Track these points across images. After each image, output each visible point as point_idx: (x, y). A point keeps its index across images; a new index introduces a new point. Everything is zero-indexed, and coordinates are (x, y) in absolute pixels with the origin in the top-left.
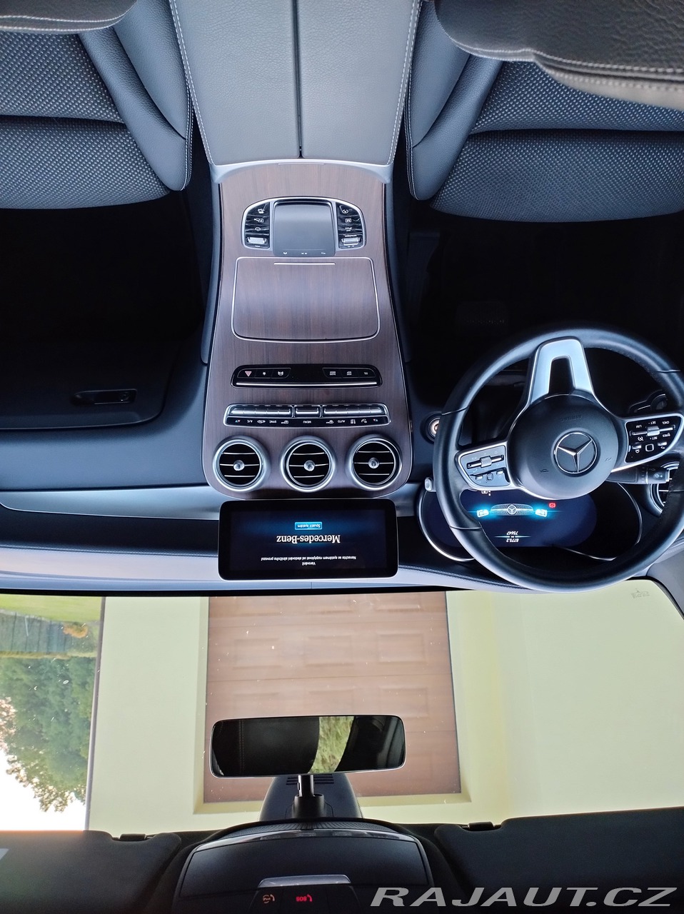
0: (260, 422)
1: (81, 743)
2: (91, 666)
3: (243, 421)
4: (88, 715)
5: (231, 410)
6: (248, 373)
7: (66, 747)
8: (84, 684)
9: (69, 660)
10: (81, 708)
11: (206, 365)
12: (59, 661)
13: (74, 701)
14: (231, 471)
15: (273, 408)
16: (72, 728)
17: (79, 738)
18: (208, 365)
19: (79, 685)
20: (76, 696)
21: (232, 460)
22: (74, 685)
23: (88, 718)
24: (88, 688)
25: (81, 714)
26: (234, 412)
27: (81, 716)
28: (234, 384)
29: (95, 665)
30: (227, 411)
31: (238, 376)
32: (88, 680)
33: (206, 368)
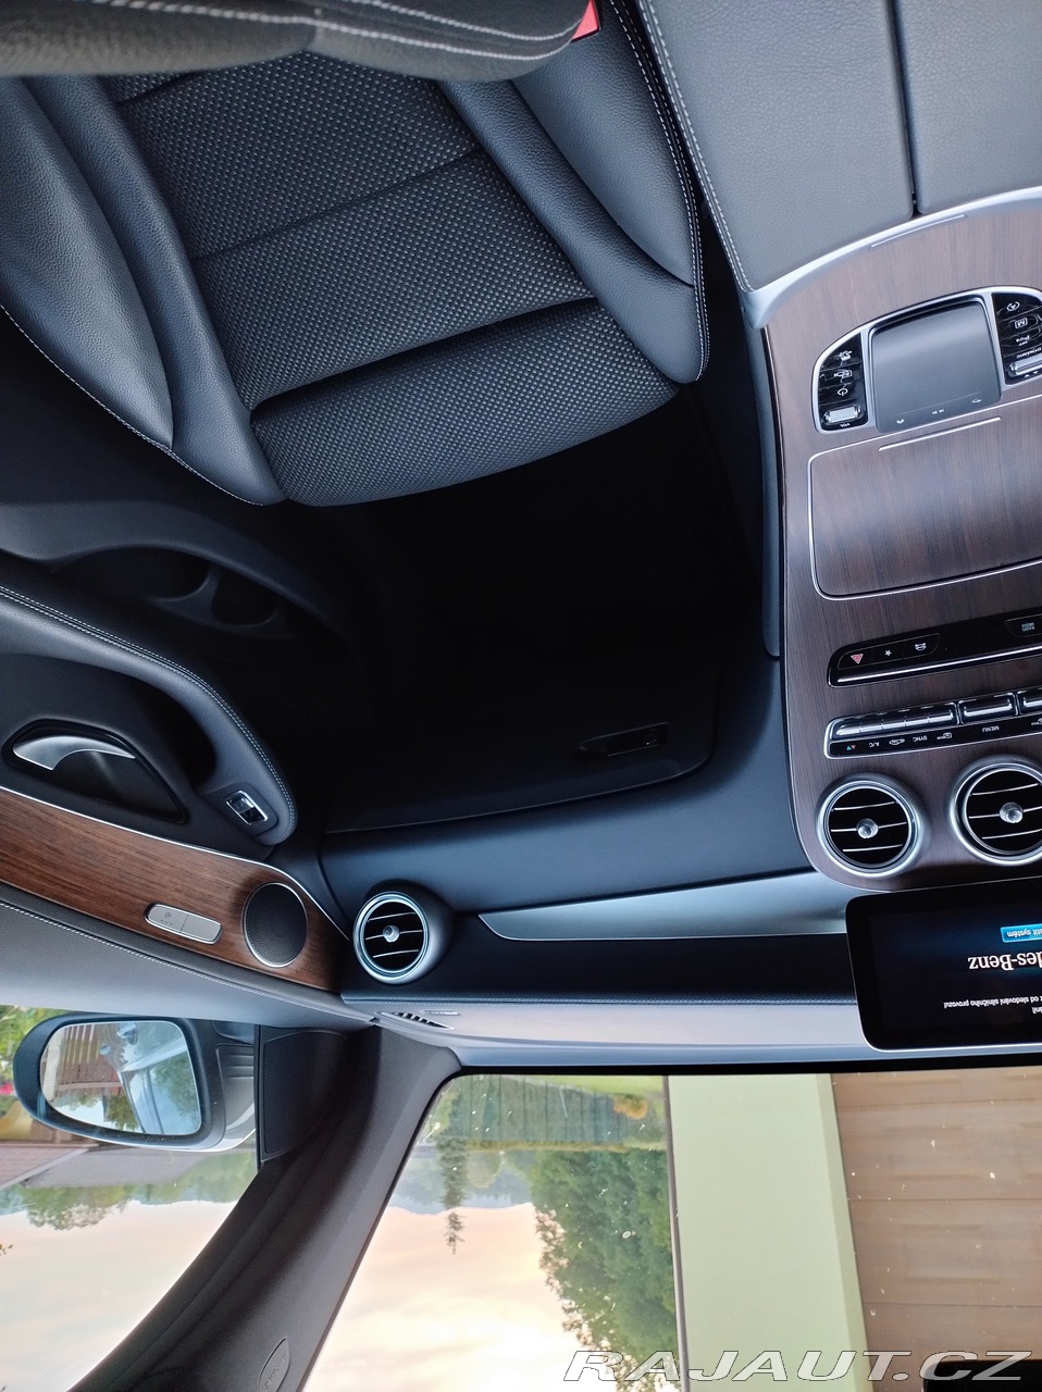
0: (894, 742)
1: (662, 1287)
2: (660, 1164)
3: (862, 746)
4: (667, 1241)
5: (835, 731)
6: (857, 658)
7: (642, 1292)
8: (654, 1193)
9: (628, 1154)
10: (655, 1230)
11: (776, 658)
12: (615, 1155)
13: (644, 1220)
14: (854, 840)
15: (916, 713)
16: (645, 1261)
17: (658, 1278)
18: (781, 659)
19: (647, 1193)
20: (645, 1211)
21: (854, 819)
22: (640, 1194)
23: (666, 1246)
24: (660, 1199)
25: (655, 1240)
26: (841, 732)
27: (656, 1242)
28: (835, 683)
29: (665, 1161)
30: (828, 733)
31: (839, 665)
32: (659, 1186)
33: (777, 665)
